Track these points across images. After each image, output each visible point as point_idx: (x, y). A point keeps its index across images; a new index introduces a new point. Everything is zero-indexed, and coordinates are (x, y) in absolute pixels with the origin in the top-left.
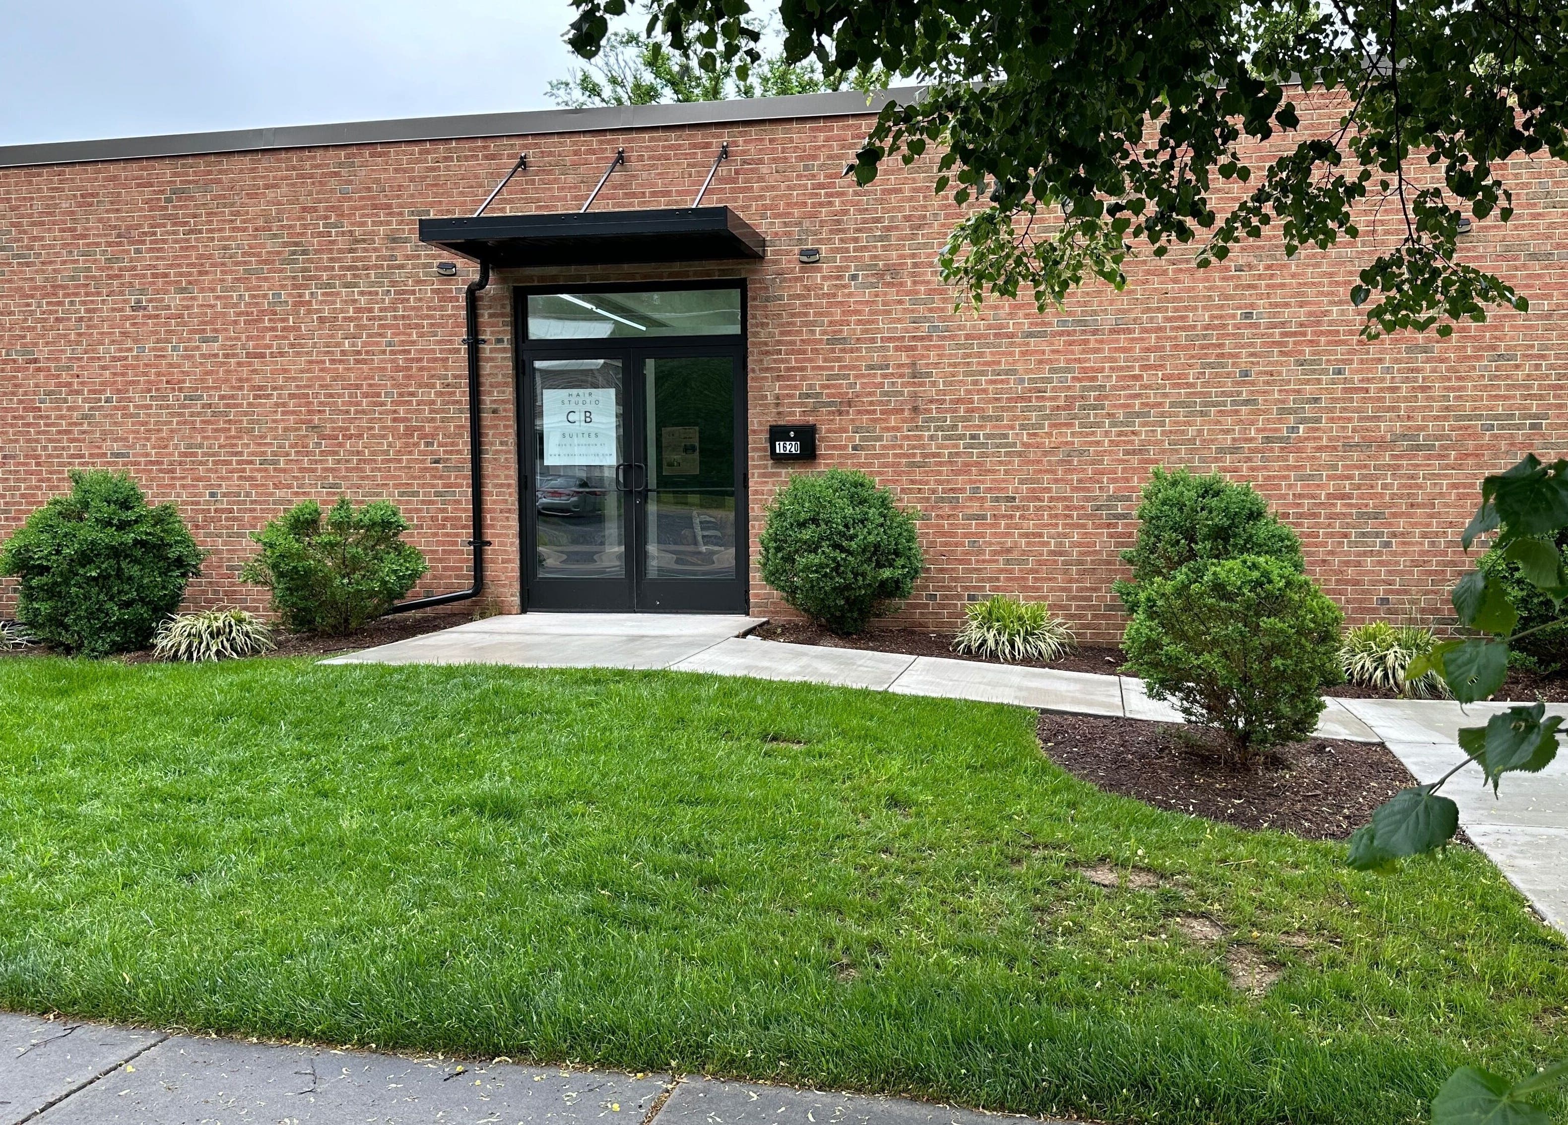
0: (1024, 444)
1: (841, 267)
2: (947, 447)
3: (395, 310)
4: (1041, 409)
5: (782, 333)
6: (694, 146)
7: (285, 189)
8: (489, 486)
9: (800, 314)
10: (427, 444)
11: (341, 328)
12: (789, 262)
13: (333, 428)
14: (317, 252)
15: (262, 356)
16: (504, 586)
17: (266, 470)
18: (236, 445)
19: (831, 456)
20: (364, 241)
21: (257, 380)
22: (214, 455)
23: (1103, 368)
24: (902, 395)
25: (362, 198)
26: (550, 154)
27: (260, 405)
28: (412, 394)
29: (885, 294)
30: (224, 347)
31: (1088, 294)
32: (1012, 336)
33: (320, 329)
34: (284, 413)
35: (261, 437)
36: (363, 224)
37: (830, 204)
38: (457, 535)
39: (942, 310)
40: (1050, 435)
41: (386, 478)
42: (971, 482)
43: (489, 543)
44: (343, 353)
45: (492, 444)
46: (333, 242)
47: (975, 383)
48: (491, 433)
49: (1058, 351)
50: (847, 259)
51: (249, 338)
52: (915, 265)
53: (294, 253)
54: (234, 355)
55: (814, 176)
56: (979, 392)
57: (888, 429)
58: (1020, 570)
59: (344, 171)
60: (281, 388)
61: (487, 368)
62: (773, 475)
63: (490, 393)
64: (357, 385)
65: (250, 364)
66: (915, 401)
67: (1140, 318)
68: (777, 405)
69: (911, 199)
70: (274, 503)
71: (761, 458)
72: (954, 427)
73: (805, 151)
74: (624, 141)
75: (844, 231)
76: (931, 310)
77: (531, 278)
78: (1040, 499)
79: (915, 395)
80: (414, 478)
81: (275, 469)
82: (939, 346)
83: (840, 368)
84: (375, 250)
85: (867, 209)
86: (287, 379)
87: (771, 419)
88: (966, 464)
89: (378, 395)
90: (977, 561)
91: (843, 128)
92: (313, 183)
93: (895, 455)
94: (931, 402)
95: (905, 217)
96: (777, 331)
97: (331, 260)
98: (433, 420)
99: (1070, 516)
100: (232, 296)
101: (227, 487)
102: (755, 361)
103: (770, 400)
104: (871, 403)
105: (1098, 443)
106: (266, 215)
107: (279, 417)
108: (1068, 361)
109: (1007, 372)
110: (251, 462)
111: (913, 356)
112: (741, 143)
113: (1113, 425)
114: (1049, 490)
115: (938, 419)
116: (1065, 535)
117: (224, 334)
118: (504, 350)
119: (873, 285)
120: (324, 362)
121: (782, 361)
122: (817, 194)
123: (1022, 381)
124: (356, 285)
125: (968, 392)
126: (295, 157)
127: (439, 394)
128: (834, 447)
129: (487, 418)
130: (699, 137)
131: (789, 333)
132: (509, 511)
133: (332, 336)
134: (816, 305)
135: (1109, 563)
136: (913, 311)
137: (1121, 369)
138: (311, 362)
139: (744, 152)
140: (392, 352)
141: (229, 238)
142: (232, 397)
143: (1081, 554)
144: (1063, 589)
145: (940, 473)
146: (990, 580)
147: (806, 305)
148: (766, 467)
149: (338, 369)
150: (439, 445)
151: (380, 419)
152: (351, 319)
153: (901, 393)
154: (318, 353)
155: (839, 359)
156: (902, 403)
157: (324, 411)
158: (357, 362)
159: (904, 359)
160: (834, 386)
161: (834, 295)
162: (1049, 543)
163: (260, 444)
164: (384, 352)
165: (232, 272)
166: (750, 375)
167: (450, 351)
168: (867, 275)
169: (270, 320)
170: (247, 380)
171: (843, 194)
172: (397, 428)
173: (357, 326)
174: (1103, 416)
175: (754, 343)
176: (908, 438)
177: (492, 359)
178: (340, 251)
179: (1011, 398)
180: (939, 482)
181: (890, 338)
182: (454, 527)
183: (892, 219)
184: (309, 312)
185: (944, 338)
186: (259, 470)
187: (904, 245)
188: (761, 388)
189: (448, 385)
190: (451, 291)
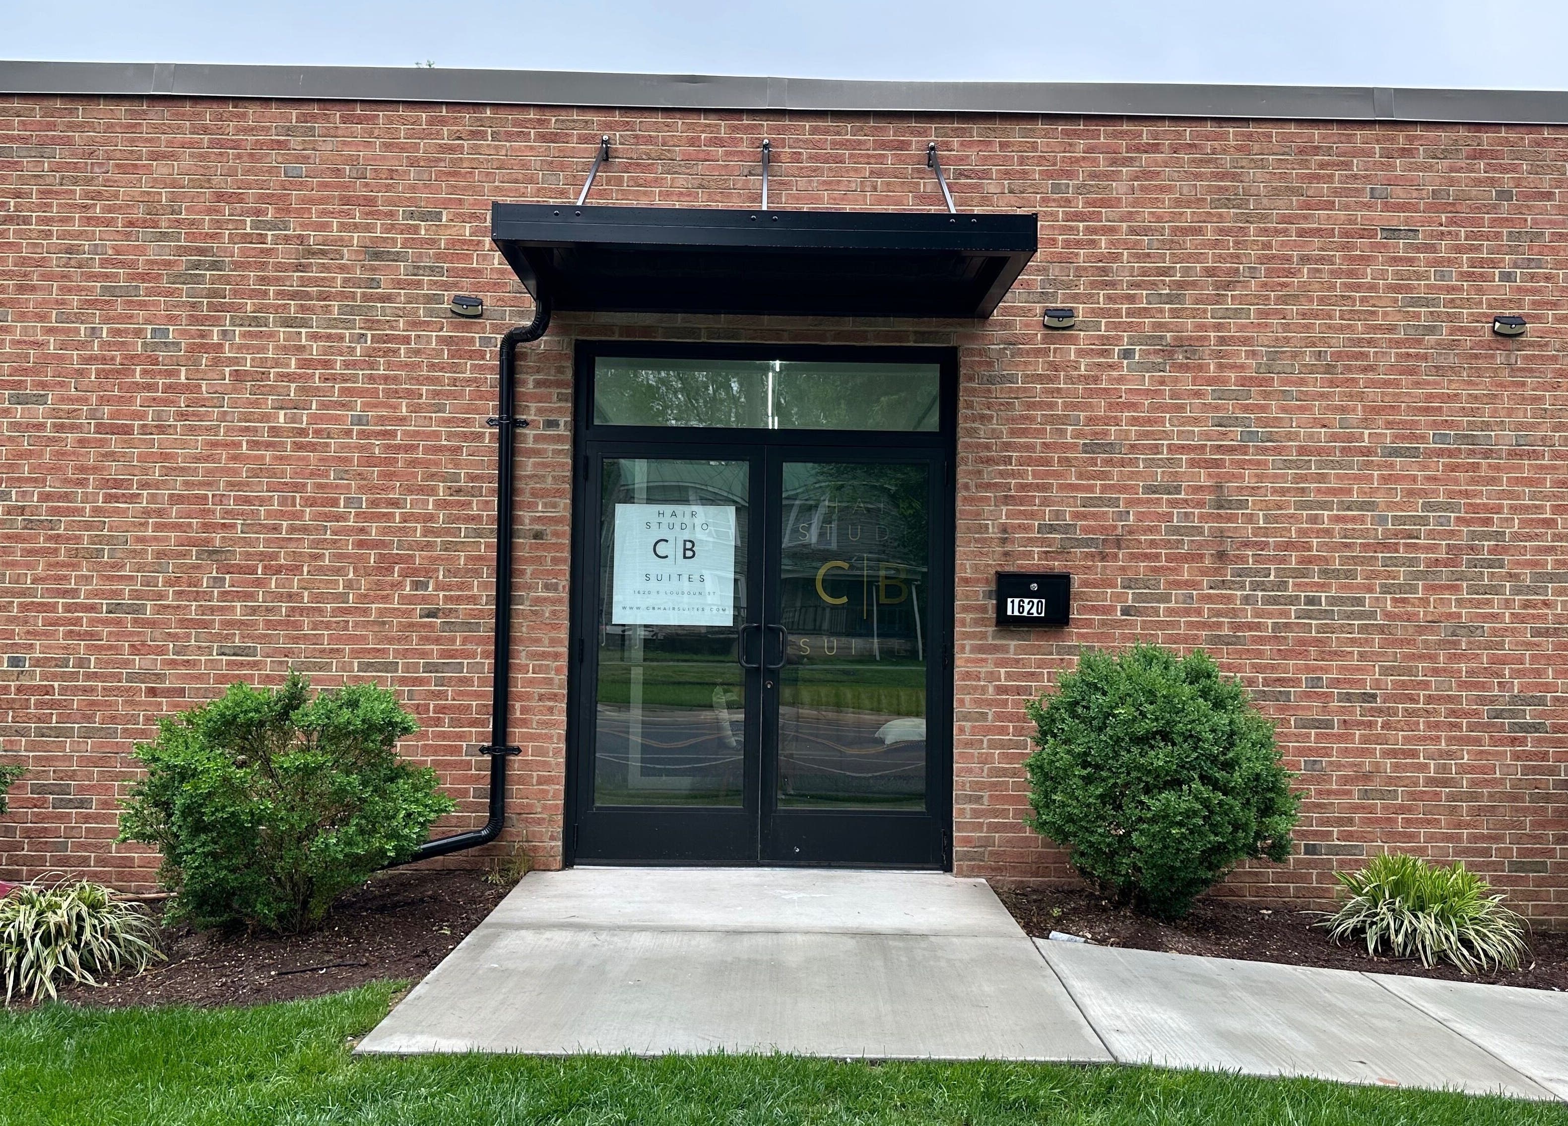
0: (1387, 615)
1: (1108, 338)
2: (1270, 615)
3: (372, 366)
4: (1412, 562)
5: (1013, 433)
6: (883, 145)
7: (187, 162)
8: (521, 657)
9: (1040, 405)
10: (416, 585)
11: (272, 390)
12: (1027, 325)
13: (248, 554)
14: (237, 266)
15: (127, 430)
16: (539, 822)
17: (119, 622)
18: (66, 578)
19: (1089, 623)
20: (323, 253)
21: (114, 470)
22: (23, 594)
23: (1501, 507)
24: (1201, 533)
25: (324, 186)
26: (650, 140)
27: (117, 512)
28: (395, 503)
29: (1176, 380)
30: (54, 413)
31: (1476, 397)
32: (1367, 452)
33: (235, 390)
34: (158, 527)
35: (113, 566)
36: (324, 226)
37: (1093, 243)
38: (460, 736)
39: (1263, 408)
40: (1425, 602)
41: (339, 639)
42: (1308, 669)
43: (518, 751)
44: (274, 431)
45: (530, 587)
46: (268, 252)
47: (1314, 519)
48: (529, 569)
49: (1435, 479)
50: (1116, 326)
51: (102, 400)
52: (1222, 341)
53: (197, 265)
54: (73, 428)
55: (1068, 201)
56: (1319, 533)
57: (1177, 584)
58: (1385, 808)
59: (295, 142)
60: (157, 485)
61: (527, 466)
62: (995, 649)
63: (532, 506)
64: (296, 485)
65: (102, 443)
66: (1221, 543)
67: (1551, 438)
68: (1004, 541)
69: (1216, 244)
70: (131, 678)
71: (976, 622)
72: (1282, 586)
73: (1055, 164)
74: (771, 130)
75: (1113, 284)
76: (1246, 408)
77: (607, 329)
78: (1413, 699)
79: (1220, 534)
80: (390, 641)
81: (135, 621)
82: (1259, 463)
83: (1104, 488)
84: (342, 268)
85: (1148, 255)
86: (167, 471)
87: (993, 563)
88: (1302, 642)
89: (335, 503)
90: (1319, 793)
91: (1115, 135)
92: (239, 157)
93: (1190, 625)
94: (1246, 545)
95: (1206, 269)
96: (1004, 429)
97: (262, 280)
98: (429, 546)
99: (1457, 726)
100: (77, 330)
101: (45, 649)
102: (970, 473)
103: (993, 532)
104: (1152, 543)
105: (1494, 617)
106: (151, 203)
107: (150, 533)
108: (1450, 494)
109: (1363, 506)
110: (92, 608)
111: (1218, 475)
112: (956, 146)
113: (1517, 591)
114: (1426, 685)
115: (1257, 572)
116: (1450, 755)
117: (59, 391)
118: (559, 439)
119: (1155, 367)
120: (238, 445)
121: (1013, 474)
122: (1071, 228)
123: (1383, 520)
124: (304, 324)
125: (1302, 532)
126: (208, 114)
127: (441, 505)
128: (1094, 609)
129: (523, 546)
130: (890, 132)
131: (1024, 432)
132: (554, 697)
133: (256, 404)
134: (1068, 393)
135: (1515, 798)
136: (1217, 408)
137: (1526, 509)
138: (214, 445)
139: (962, 159)
140: (362, 434)
141: (80, 235)
142: (66, 497)
143: (1473, 783)
144: (1448, 838)
145: (1260, 654)
146: (1340, 822)
147: (1051, 392)
148: (983, 636)
149: (263, 457)
150: (439, 587)
151: (335, 542)
152: (290, 378)
153: (1199, 531)
154: (228, 430)
155: (1104, 475)
156: (1200, 545)
157: (233, 526)
158: (299, 447)
159: (1203, 478)
160: (1094, 516)
161: (1096, 379)
162: (1426, 766)
163: (110, 578)
164: (348, 433)
165: (80, 289)
166: (960, 494)
167: (465, 436)
168: (1148, 353)
169: (144, 372)
170: (95, 470)
171: (1112, 230)
172: (364, 558)
173: (301, 390)
174: (1502, 578)
175: (968, 445)
176: (1209, 598)
177: (537, 453)
178: (279, 267)
179: (1368, 545)
180: (1258, 668)
181: (1183, 447)
182: (454, 723)
183: (1186, 271)
184: (216, 362)
185: (1264, 451)
186: (105, 622)
187: (1205, 311)
188: (978, 514)
189: (459, 491)
190: (472, 341)
